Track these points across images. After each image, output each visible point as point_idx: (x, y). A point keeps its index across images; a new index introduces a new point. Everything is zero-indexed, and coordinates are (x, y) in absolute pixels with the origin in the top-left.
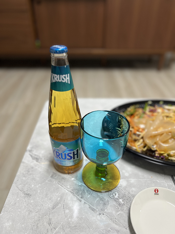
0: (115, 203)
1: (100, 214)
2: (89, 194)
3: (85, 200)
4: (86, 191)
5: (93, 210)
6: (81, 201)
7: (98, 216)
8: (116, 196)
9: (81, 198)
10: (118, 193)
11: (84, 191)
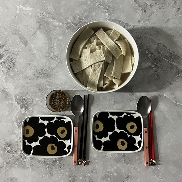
0: (151, 50)
1: (160, 44)
2: (167, 56)
3: (170, 52)
4: (170, 58)
5: (164, 46)
6: (172, 51)
7: (161, 42)
8: (150, 55)
9: (172, 53)
10: (148, 58)
11: (171, 58)
